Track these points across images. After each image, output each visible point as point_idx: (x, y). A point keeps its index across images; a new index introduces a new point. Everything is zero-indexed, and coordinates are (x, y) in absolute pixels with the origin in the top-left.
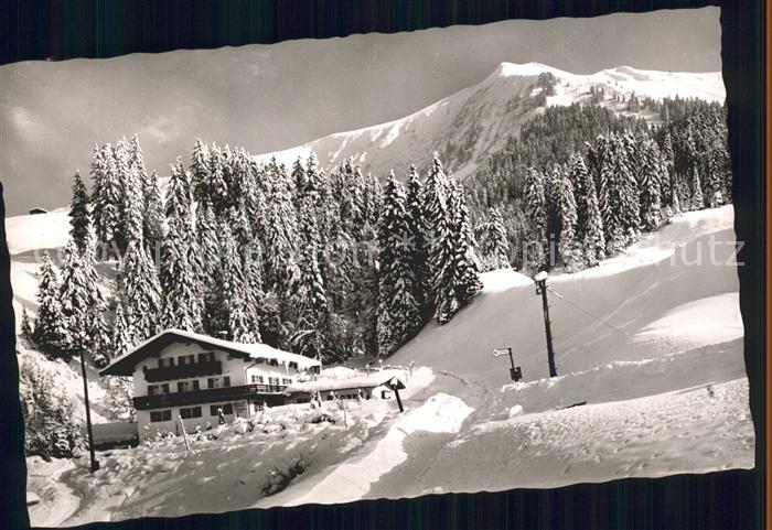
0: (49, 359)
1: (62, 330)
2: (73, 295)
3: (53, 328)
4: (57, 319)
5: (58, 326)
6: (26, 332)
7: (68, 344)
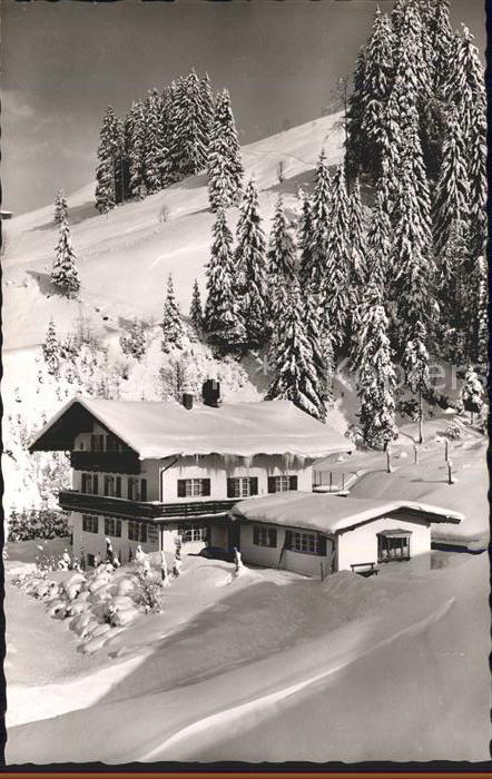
0: (216, 357)
1: (229, 316)
2: (249, 264)
3: (219, 313)
4: (224, 300)
5: (225, 311)
6: (194, 317)
7: (237, 337)
